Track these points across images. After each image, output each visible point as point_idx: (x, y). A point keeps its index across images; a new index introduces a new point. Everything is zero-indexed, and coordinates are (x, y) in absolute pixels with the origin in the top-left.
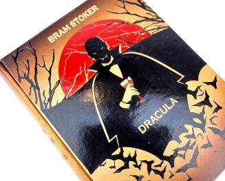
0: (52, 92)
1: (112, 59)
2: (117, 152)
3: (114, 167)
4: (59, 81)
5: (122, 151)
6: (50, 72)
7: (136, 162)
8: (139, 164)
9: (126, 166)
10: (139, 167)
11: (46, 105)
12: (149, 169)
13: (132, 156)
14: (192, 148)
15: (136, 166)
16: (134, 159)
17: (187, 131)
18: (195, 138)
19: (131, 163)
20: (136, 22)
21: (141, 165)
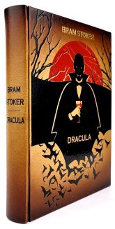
0: (43, 67)
1: (81, 81)
2: (51, 143)
3: (45, 152)
4: (51, 64)
5: (54, 145)
6: (50, 51)
9: (50, 157)
10: (55, 163)
11: (36, 73)
12: (58, 169)
13: (57, 152)
14: (81, 172)
15: (54, 161)
16: (56, 155)
17: (84, 160)
19: (53, 157)
20: (103, 70)
21: (57, 162)
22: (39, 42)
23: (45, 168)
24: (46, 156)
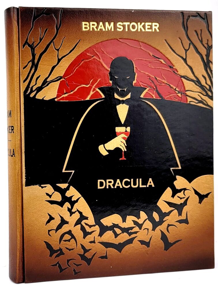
0: (45, 83)
2: (63, 186)
3: (50, 196)
4: (61, 78)
5: (68, 189)
6: (59, 60)
7: (72, 207)
8: (73, 211)
9: (61, 204)
10: (71, 213)
11: (32, 91)
12: (78, 222)
13: (73, 199)
14: (130, 234)
15: (70, 210)
16: (73, 203)
18: (140, 229)
19: (67, 205)
21: (74, 213)
22: (38, 52)
23: (51, 218)
24: (52, 202)
